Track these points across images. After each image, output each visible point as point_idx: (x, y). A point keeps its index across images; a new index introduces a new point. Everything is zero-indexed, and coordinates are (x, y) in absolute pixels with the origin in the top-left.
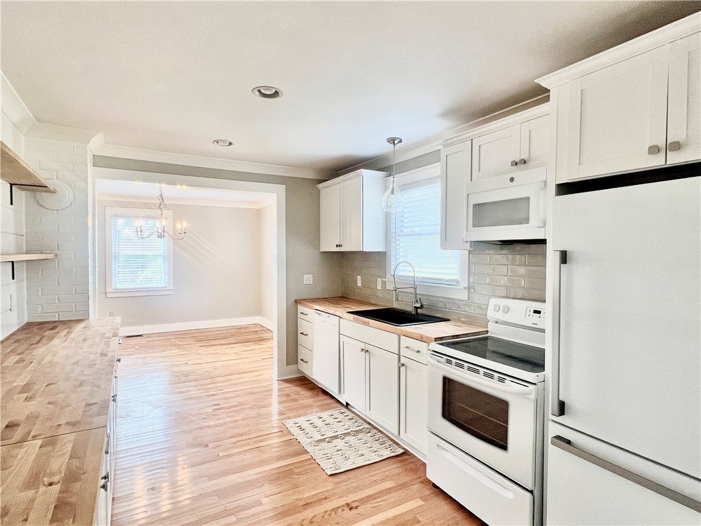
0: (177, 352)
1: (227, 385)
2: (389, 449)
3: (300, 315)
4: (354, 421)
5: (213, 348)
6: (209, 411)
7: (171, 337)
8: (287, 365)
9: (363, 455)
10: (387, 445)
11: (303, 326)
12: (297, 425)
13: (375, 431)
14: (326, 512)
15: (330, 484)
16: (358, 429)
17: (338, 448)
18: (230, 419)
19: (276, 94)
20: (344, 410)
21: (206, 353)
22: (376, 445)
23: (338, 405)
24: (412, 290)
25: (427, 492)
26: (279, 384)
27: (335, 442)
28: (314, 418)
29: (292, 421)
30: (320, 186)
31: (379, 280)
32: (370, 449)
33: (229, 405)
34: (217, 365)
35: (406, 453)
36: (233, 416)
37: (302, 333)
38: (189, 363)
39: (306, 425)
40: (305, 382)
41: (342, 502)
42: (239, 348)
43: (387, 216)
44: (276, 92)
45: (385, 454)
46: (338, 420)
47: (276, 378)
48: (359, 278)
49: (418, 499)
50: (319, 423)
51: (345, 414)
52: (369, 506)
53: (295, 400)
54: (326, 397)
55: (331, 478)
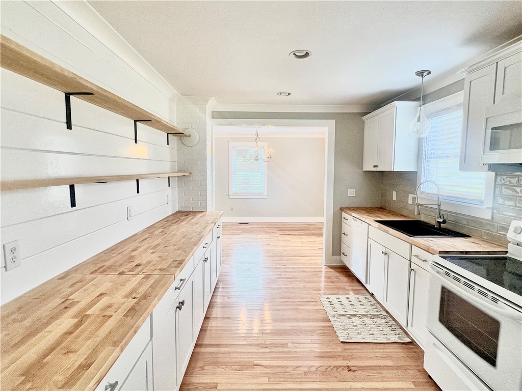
0: (265, 236)
1: (289, 263)
2: (398, 336)
3: (343, 220)
4: (374, 307)
5: (288, 236)
6: (273, 278)
7: (265, 226)
8: (332, 255)
9: (373, 334)
10: (397, 332)
11: (345, 229)
12: (329, 300)
13: (389, 319)
14: (330, 366)
15: (339, 349)
16: (376, 313)
17: (354, 324)
18: (284, 286)
19: (307, 55)
20: (369, 297)
21: (283, 239)
22: (387, 330)
23: (366, 292)
24: (436, 207)
25: (422, 379)
26: (326, 268)
27: (354, 319)
28: (343, 298)
29: (326, 296)
30: (364, 118)
31: (411, 196)
32: (381, 332)
33: (286, 276)
34: (287, 248)
35: (412, 343)
36: (287, 285)
37: (344, 234)
38: (271, 244)
39: (335, 301)
40: (345, 271)
41: (344, 363)
42: (305, 238)
43: (420, 141)
44: (307, 53)
45: (393, 339)
46: (362, 303)
47: (324, 263)
48: (394, 193)
49: (411, 382)
50: (345, 302)
51: (369, 301)
52: (365, 373)
53: (332, 282)
54: (359, 284)
55: (342, 345)
